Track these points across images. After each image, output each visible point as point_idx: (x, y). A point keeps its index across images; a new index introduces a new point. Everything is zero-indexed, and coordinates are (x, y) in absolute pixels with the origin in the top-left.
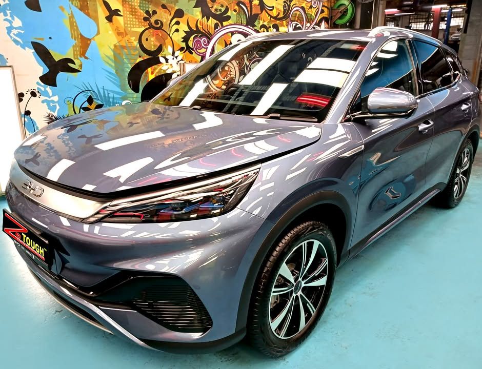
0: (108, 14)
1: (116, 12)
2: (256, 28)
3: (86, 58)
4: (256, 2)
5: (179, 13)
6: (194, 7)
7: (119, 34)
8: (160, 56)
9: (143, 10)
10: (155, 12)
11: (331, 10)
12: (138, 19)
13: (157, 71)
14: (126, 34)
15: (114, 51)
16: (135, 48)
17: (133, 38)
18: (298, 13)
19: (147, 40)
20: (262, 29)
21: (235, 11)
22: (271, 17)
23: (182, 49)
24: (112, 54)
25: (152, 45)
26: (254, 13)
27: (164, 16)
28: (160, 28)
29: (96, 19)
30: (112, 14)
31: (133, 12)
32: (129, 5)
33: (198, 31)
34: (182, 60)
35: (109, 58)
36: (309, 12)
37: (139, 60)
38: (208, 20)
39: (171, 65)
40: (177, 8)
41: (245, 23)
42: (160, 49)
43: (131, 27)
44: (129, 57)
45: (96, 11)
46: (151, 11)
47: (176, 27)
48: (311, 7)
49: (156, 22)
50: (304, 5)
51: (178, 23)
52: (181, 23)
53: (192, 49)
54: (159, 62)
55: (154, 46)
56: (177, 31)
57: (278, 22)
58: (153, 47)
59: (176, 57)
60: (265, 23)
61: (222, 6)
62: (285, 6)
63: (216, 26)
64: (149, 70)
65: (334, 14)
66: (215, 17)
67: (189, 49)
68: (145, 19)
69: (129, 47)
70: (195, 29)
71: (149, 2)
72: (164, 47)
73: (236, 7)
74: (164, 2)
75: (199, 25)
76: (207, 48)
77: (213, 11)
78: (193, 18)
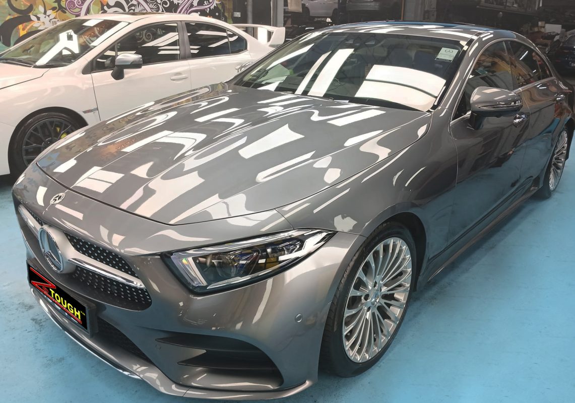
8: (31, 14)
13: (28, 27)
16: (4, 7)
19: (16, 0)
23: (54, 9)
25: (22, 4)
34: (55, 18)
37: (9, 17)
39: (43, 23)
42: (30, 8)
53: (66, 9)
54: (30, 20)
55: (25, 5)
58: (23, 6)
59: (49, 16)
64: (20, 26)
67: (62, 9)
72: (34, 7)
76: (81, 8)
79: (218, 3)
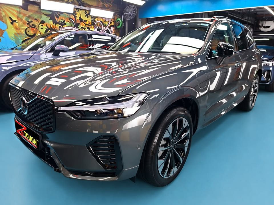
0: (12, 22)
1: (15, 21)
2: (79, 28)
3: (3, 37)
4: (78, 18)
5: (43, 22)
6: (49, 20)
7: (16, 29)
9: (26, 21)
10: (32, 22)
11: (115, 22)
12: (25, 24)
14: (20, 29)
15: (14, 35)
16: (23, 34)
17: (23, 31)
18: (99, 23)
19: (29, 31)
20: (82, 29)
21: (68, 22)
22: (86, 24)
24: (14, 36)
25: (31, 33)
26: (77, 22)
27: (36, 23)
28: (34, 27)
29: (6, 23)
30: (13, 22)
31: (22, 21)
32: (20, 18)
33: (51, 28)
35: (13, 38)
36: (104, 23)
37: (25, 39)
38: (56, 25)
40: (41, 20)
41: (73, 26)
42: (35, 35)
43: (21, 27)
44: (21, 37)
45: (6, 20)
46: (30, 21)
47: (41, 27)
48: (105, 21)
49: (33, 25)
50: (101, 20)
51: (42, 26)
52: (44, 26)
56: (42, 28)
57: (89, 26)
58: (31, 34)
60: (83, 27)
61: (62, 20)
62: (92, 20)
63: (60, 27)
65: (116, 24)
66: (59, 23)
68: (28, 24)
69: (21, 34)
70: (50, 28)
71: (29, 18)
72: (36, 34)
73: (69, 20)
74: (36, 18)
75: (52, 26)
77: (58, 21)
78: (49, 24)
79: (113, 34)
